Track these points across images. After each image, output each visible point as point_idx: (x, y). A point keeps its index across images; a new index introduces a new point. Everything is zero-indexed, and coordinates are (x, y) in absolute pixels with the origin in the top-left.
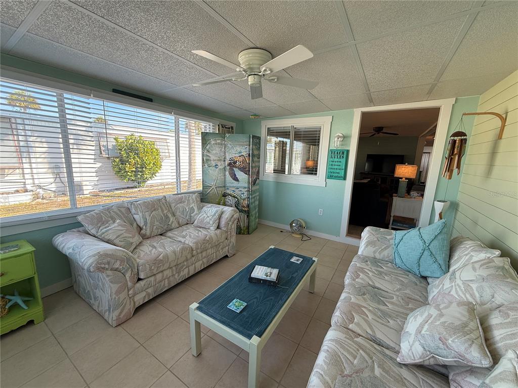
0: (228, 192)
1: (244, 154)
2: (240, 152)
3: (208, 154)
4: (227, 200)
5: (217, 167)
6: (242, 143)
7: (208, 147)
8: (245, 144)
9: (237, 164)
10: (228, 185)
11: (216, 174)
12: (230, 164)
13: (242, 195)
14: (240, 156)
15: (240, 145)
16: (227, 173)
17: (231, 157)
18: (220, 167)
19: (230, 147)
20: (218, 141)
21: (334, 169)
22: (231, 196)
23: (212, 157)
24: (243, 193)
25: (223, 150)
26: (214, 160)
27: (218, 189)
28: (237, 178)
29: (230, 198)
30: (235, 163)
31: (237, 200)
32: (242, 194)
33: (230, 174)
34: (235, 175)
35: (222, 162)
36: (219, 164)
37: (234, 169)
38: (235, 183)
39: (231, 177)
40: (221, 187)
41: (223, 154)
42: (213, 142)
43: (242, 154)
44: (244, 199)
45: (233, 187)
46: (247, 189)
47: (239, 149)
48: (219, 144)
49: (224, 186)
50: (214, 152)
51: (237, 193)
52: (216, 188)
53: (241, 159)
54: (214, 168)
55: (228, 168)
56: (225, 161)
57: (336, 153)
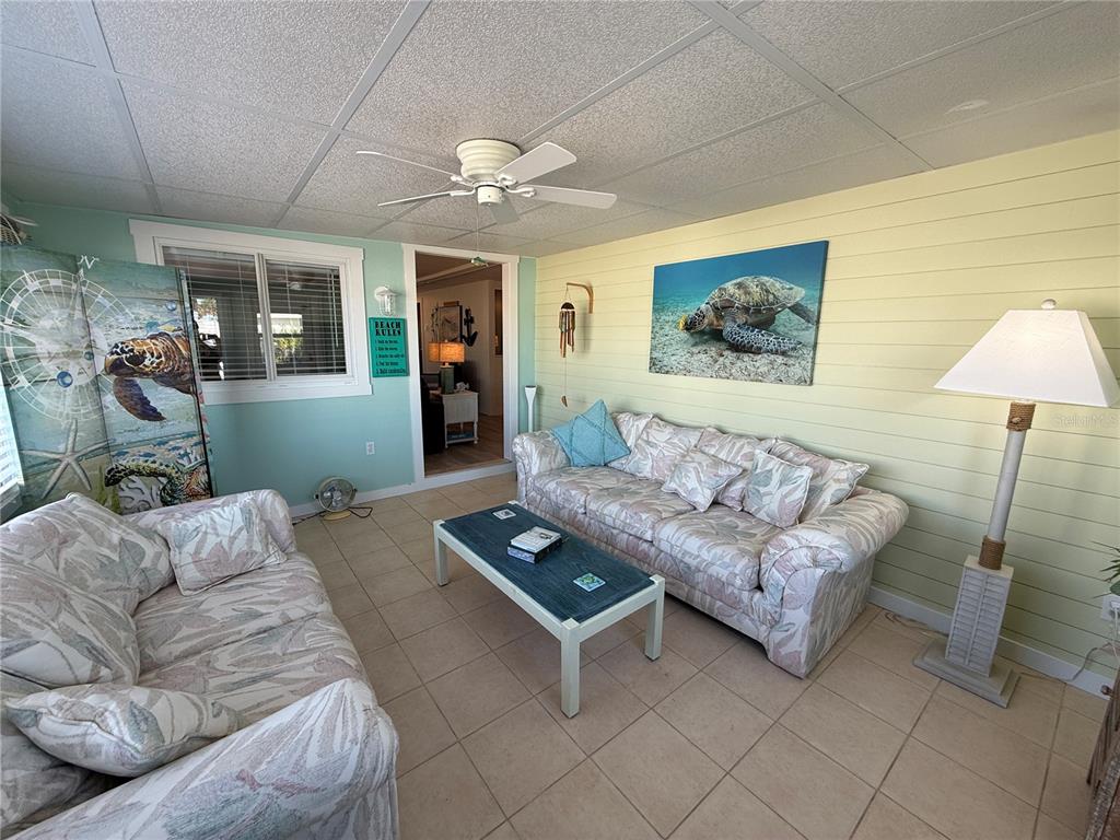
0: (126, 462)
1: (167, 328)
2: (151, 325)
3: (22, 333)
4: (127, 493)
5: (68, 380)
6: (155, 295)
7: (14, 305)
8: (166, 296)
9: (147, 362)
10: (119, 441)
11: (68, 410)
12: (115, 367)
13: (184, 461)
14: (153, 337)
15: (147, 300)
16: (110, 399)
17: (116, 339)
18: (80, 381)
19: (108, 305)
20: (54, 282)
21: (387, 356)
22: (139, 473)
23: (43, 346)
24: (187, 454)
25: (78, 314)
26: (51, 357)
27: (84, 463)
28: (154, 410)
29: (138, 481)
30: (138, 359)
31: (164, 480)
32: (182, 457)
33: (121, 399)
34: (145, 402)
35: (84, 362)
36: (73, 369)
37: (138, 380)
38: (151, 429)
39: (130, 409)
40: (94, 453)
41: (78, 331)
42: (33, 285)
43: (162, 329)
44: (192, 472)
45: (144, 442)
46: (196, 439)
47: (145, 313)
48: (59, 293)
49: (107, 448)
50: (46, 323)
51: (163, 458)
52: (78, 460)
53: (160, 346)
54: (56, 387)
55: (111, 379)
56: (91, 356)
57: (385, 325)
